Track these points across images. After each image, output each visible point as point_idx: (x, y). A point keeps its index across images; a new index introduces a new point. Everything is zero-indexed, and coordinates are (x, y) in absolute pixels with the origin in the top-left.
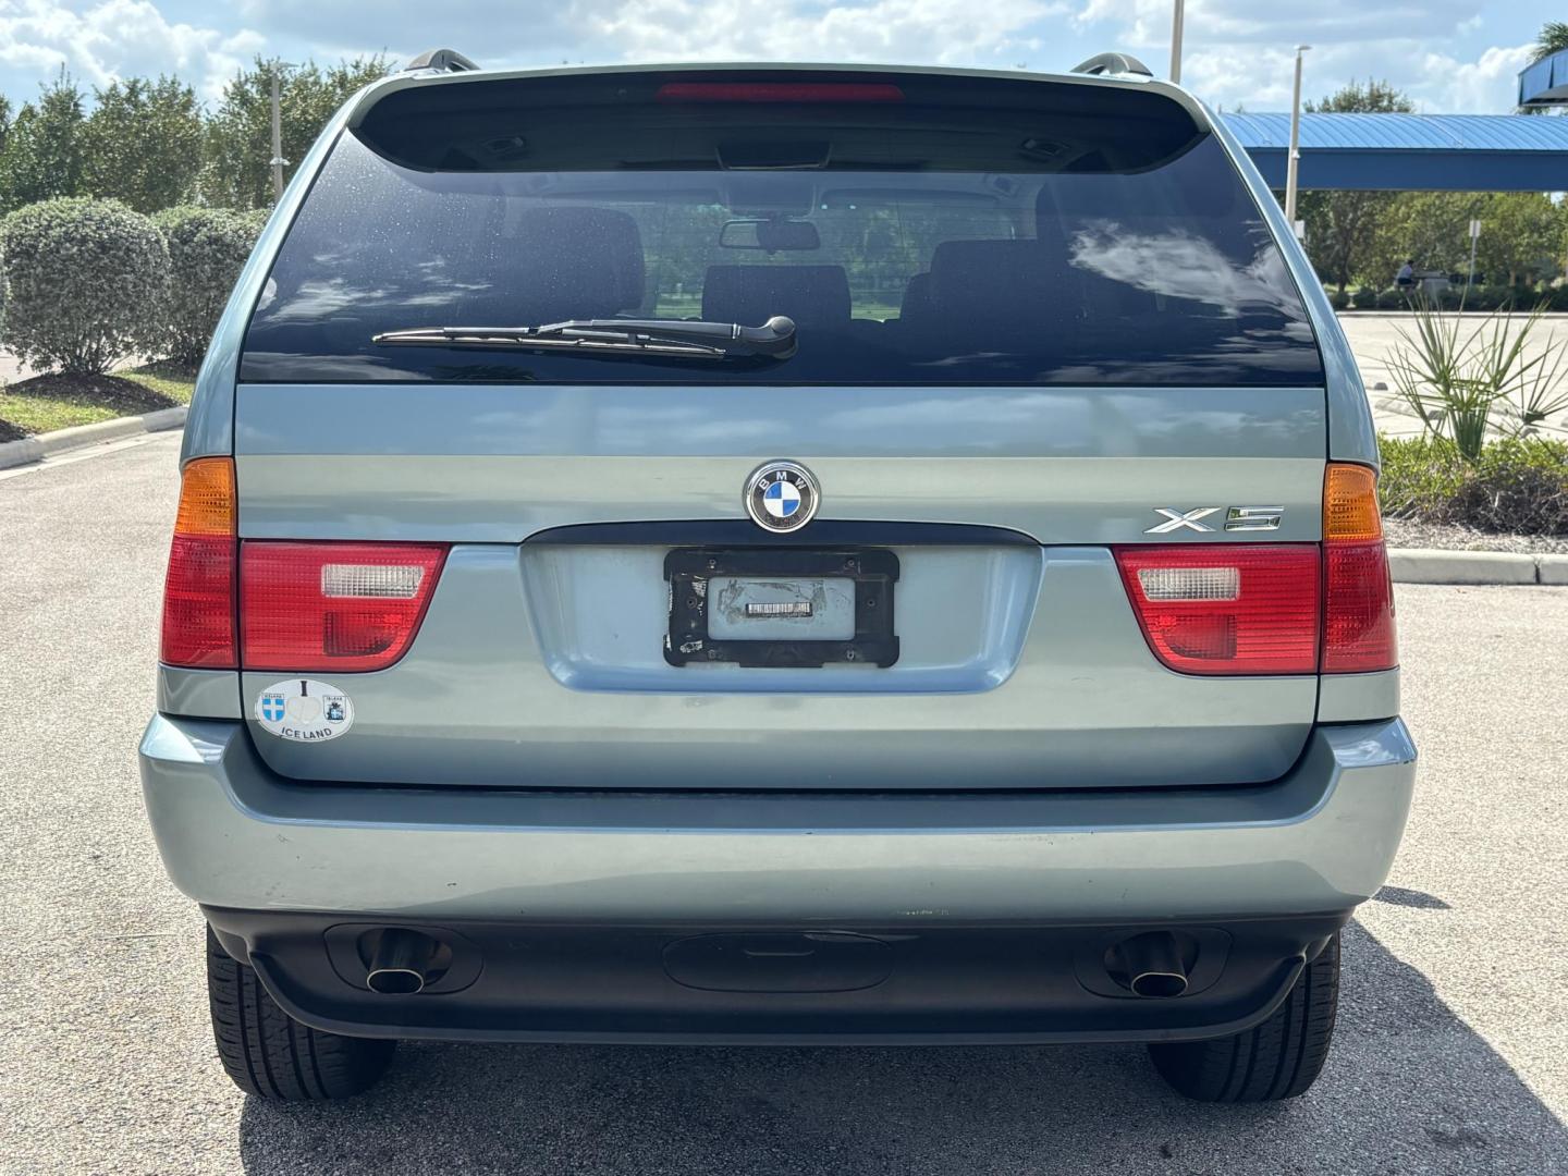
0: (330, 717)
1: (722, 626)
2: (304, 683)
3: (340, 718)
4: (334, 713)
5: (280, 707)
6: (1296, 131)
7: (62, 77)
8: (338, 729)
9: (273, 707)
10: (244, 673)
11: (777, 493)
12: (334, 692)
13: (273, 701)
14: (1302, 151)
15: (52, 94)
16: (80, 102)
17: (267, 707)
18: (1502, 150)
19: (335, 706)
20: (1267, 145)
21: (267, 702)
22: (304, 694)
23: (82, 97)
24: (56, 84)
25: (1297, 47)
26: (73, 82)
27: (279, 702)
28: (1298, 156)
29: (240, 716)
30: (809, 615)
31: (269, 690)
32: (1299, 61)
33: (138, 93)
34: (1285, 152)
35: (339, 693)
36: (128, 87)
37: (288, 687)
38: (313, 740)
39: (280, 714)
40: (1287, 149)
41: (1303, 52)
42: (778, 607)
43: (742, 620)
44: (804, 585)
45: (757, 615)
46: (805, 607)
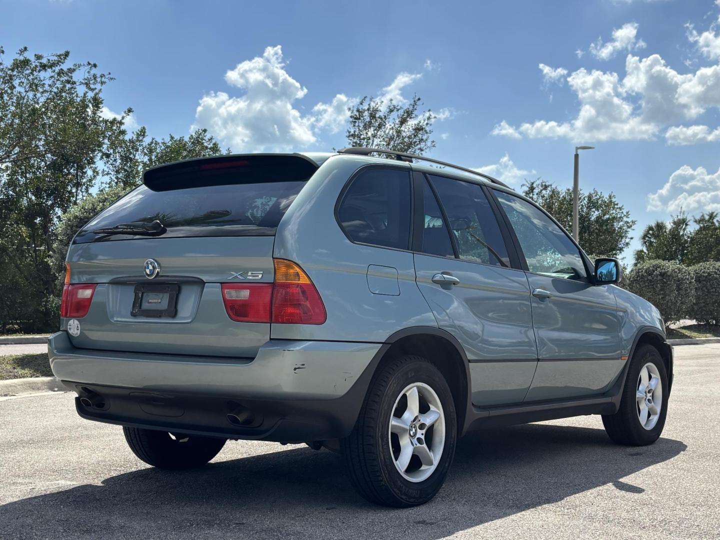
1: (145, 306)
2: (74, 321)
3: (78, 330)
5: (71, 327)
7: (680, 213)
15: (676, 220)
16: (688, 223)
19: (78, 326)
21: (69, 325)
23: (689, 221)
24: (678, 216)
26: (685, 215)
30: (160, 303)
31: (69, 322)
33: (714, 218)
35: (78, 323)
36: (709, 215)
37: (72, 321)
38: (76, 336)
42: (155, 301)
43: (147, 304)
44: (161, 295)
45: (150, 303)
46: (160, 301)
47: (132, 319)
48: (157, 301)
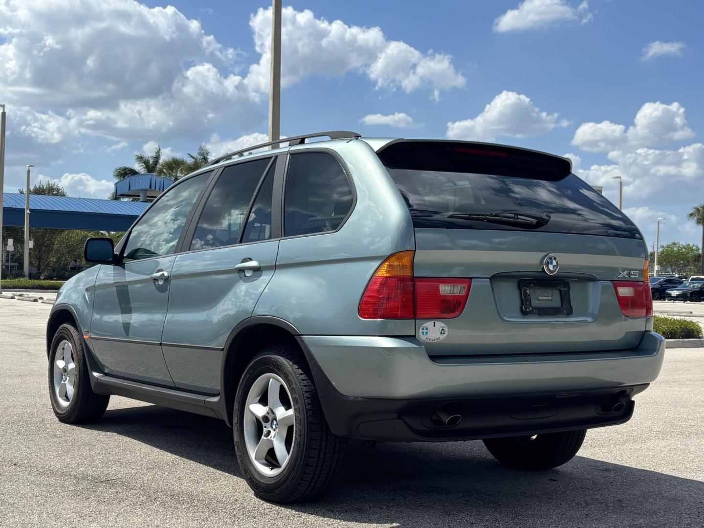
0: (441, 333)
1: (535, 303)
2: (434, 323)
3: (444, 334)
4: (443, 332)
5: (427, 331)
6: (28, 203)
8: (442, 337)
9: (425, 331)
10: (416, 320)
11: (552, 263)
12: (443, 325)
13: (425, 329)
14: (30, 210)
17: (423, 331)
18: (121, 215)
19: (443, 330)
20: (15, 207)
21: (423, 329)
22: (434, 326)
25: (28, 165)
27: (427, 329)
28: (30, 212)
29: (414, 334)
30: (552, 300)
31: (424, 325)
32: (29, 171)
34: (23, 210)
35: (444, 325)
37: (429, 324)
38: (434, 342)
39: (427, 333)
40: (25, 209)
41: (30, 167)
42: (545, 298)
43: (537, 302)
44: (550, 292)
45: (541, 300)
46: (550, 298)
47: (523, 318)
48: (546, 298)
